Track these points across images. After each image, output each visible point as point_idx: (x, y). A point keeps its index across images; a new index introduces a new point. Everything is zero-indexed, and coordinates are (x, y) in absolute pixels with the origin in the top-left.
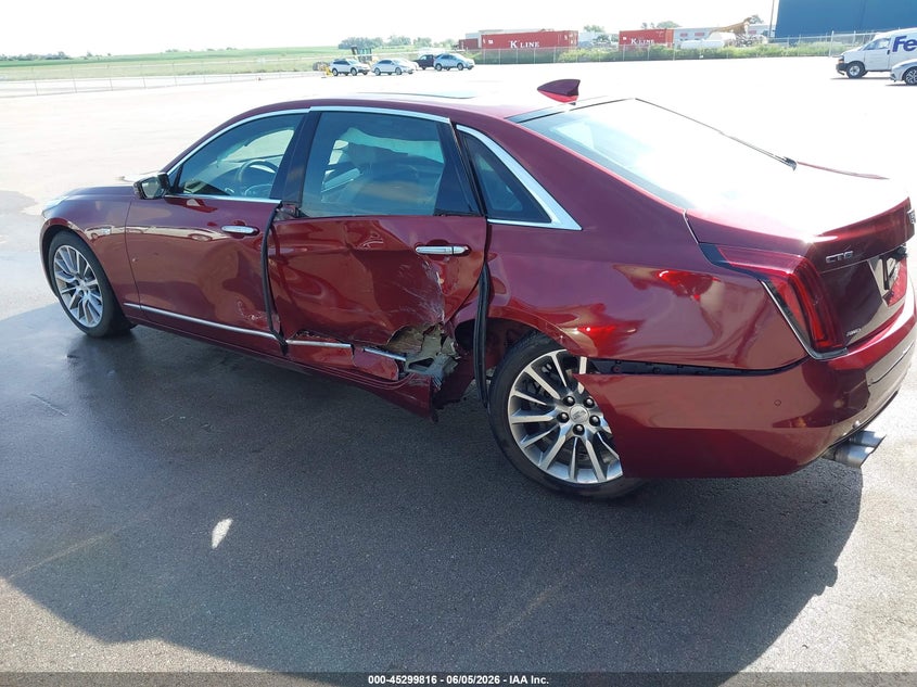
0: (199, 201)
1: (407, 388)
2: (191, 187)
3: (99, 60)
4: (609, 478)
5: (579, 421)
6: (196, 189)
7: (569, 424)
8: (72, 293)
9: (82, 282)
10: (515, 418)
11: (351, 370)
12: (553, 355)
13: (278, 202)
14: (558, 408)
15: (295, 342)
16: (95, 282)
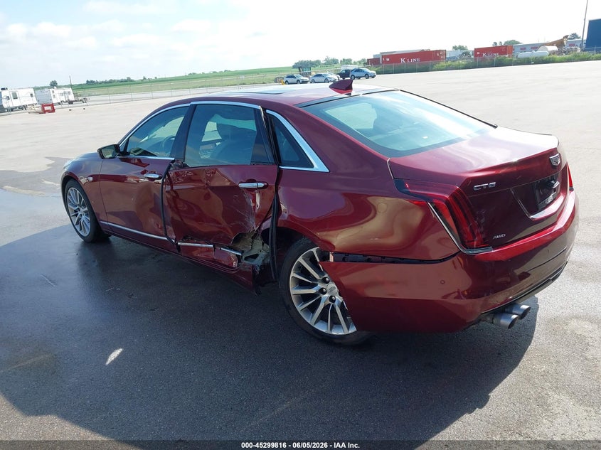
0: (139, 160)
1: (240, 272)
2: (135, 152)
3: (150, 81)
4: (350, 332)
5: (333, 293)
6: (138, 153)
7: (327, 295)
8: (76, 215)
9: (81, 209)
10: (295, 291)
11: (213, 262)
12: (314, 250)
13: (173, 159)
14: (320, 285)
15: (183, 244)
16: (86, 209)
